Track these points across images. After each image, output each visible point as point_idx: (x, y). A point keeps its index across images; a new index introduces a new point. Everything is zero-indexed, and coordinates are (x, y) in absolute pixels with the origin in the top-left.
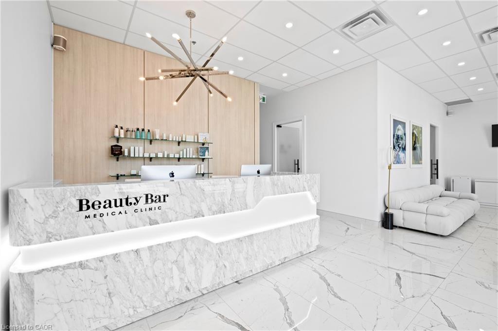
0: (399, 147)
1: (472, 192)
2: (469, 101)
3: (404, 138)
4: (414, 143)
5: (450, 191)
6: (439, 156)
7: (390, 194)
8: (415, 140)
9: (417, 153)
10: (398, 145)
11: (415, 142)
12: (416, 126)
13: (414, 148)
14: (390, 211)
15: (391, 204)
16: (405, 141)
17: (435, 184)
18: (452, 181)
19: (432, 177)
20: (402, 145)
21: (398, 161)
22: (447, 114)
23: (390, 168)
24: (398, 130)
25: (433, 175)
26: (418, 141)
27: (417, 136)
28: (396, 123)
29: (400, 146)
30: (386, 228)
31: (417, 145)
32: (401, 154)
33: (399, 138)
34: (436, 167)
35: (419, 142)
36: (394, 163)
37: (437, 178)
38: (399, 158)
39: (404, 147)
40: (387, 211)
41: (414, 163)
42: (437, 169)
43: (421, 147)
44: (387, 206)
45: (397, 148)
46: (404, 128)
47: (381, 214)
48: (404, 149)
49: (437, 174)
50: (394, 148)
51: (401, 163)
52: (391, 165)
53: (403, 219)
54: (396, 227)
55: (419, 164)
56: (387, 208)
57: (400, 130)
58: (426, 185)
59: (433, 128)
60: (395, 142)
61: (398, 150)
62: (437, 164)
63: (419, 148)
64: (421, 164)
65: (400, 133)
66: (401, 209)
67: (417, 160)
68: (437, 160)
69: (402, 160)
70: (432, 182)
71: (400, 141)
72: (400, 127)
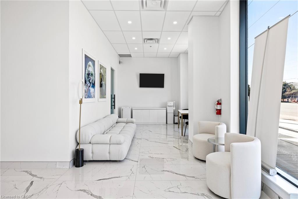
0: (89, 82)
1: (131, 118)
2: (130, 56)
3: (94, 75)
4: (101, 81)
5: (121, 118)
6: (116, 93)
7: (81, 129)
8: (102, 77)
9: (103, 89)
10: (89, 80)
11: (101, 79)
12: (102, 66)
13: (101, 86)
14: (81, 147)
15: (82, 140)
16: (95, 77)
17: (113, 113)
18: (122, 110)
19: (111, 108)
20: (92, 81)
21: (89, 95)
22: (120, 63)
23: (81, 102)
24: (89, 66)
25: (112, 106)
26: (104, 79)
27: (103, 74)
28: (87, 59)
29: (91, 81)
30: (76, 166)
31: (103, 82)
32: (92, 89)
33: (90, 74)
34: (114, 101)
35: (104, 81)
36: (85, 98)
37: (115, 109)
38: (90, 93)
39: (93, 83)
40: (78, 148)
41: (101, 97)
42: (114, 102)
43: (105, 84)
44: (78, 142)
45: (88, 82)
46: (94, 65)
47: (73, 152)
48: (94, 86)
49: (114, 105)
50: (85, 82)
51: (91, 98)
52: (82, 99)
53: (92, 153)
54: (86, 161)
55: (104, 98)
56: (78, 144)
57: (91, 66)
58: (108, 115)
59: (112, 70)
60: (86, 77)
61: (89, 85)
62: (114, 98)
63: (104, 85)
64: (106, 98)
65: (91, 69)
66: (90, 143)
67: (103, 95)
68: (115, 95)
69: (92, 94)
70: (112, 113)
71: (91, 77)
72: (90, 63)
